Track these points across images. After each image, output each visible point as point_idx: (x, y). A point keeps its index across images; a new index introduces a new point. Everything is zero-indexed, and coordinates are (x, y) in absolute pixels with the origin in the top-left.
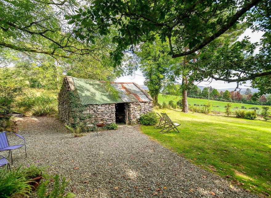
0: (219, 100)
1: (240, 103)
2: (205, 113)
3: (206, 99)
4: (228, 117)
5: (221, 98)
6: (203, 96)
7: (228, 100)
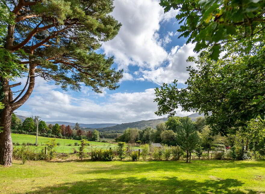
0: (47, 136)
1: (70, 139)
2: (45, 159)
3: (28, 134)
4: (82, 161)
5: (50, 133)
6: (24, 130)
7: (58, 135)
